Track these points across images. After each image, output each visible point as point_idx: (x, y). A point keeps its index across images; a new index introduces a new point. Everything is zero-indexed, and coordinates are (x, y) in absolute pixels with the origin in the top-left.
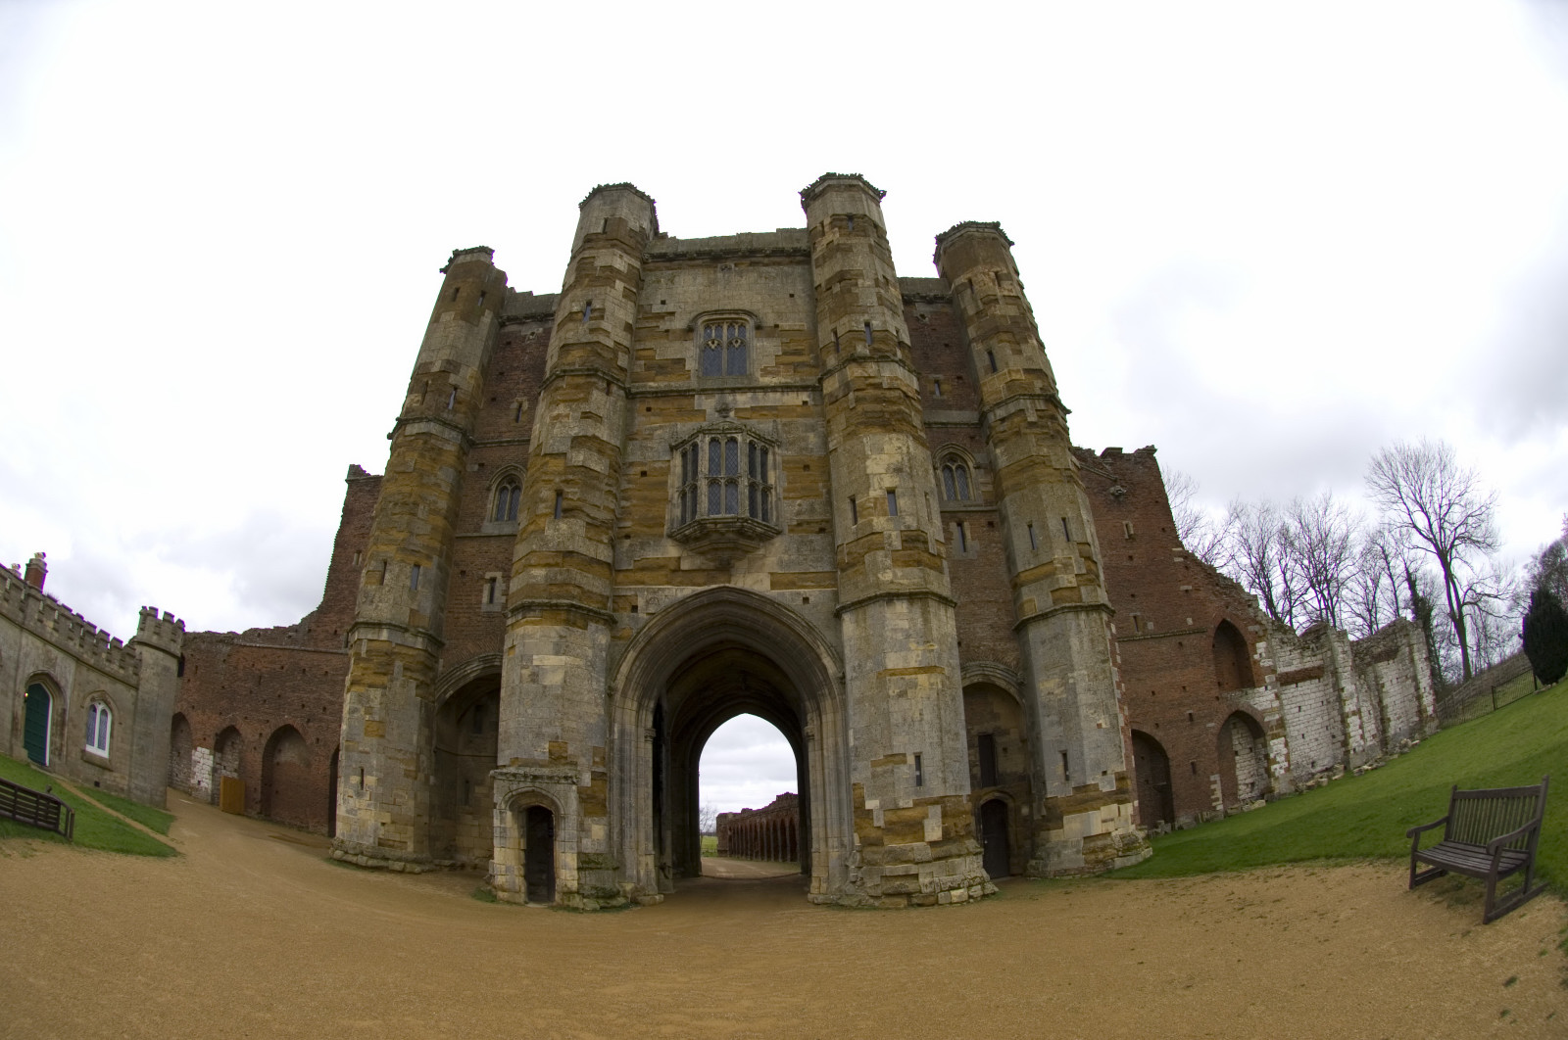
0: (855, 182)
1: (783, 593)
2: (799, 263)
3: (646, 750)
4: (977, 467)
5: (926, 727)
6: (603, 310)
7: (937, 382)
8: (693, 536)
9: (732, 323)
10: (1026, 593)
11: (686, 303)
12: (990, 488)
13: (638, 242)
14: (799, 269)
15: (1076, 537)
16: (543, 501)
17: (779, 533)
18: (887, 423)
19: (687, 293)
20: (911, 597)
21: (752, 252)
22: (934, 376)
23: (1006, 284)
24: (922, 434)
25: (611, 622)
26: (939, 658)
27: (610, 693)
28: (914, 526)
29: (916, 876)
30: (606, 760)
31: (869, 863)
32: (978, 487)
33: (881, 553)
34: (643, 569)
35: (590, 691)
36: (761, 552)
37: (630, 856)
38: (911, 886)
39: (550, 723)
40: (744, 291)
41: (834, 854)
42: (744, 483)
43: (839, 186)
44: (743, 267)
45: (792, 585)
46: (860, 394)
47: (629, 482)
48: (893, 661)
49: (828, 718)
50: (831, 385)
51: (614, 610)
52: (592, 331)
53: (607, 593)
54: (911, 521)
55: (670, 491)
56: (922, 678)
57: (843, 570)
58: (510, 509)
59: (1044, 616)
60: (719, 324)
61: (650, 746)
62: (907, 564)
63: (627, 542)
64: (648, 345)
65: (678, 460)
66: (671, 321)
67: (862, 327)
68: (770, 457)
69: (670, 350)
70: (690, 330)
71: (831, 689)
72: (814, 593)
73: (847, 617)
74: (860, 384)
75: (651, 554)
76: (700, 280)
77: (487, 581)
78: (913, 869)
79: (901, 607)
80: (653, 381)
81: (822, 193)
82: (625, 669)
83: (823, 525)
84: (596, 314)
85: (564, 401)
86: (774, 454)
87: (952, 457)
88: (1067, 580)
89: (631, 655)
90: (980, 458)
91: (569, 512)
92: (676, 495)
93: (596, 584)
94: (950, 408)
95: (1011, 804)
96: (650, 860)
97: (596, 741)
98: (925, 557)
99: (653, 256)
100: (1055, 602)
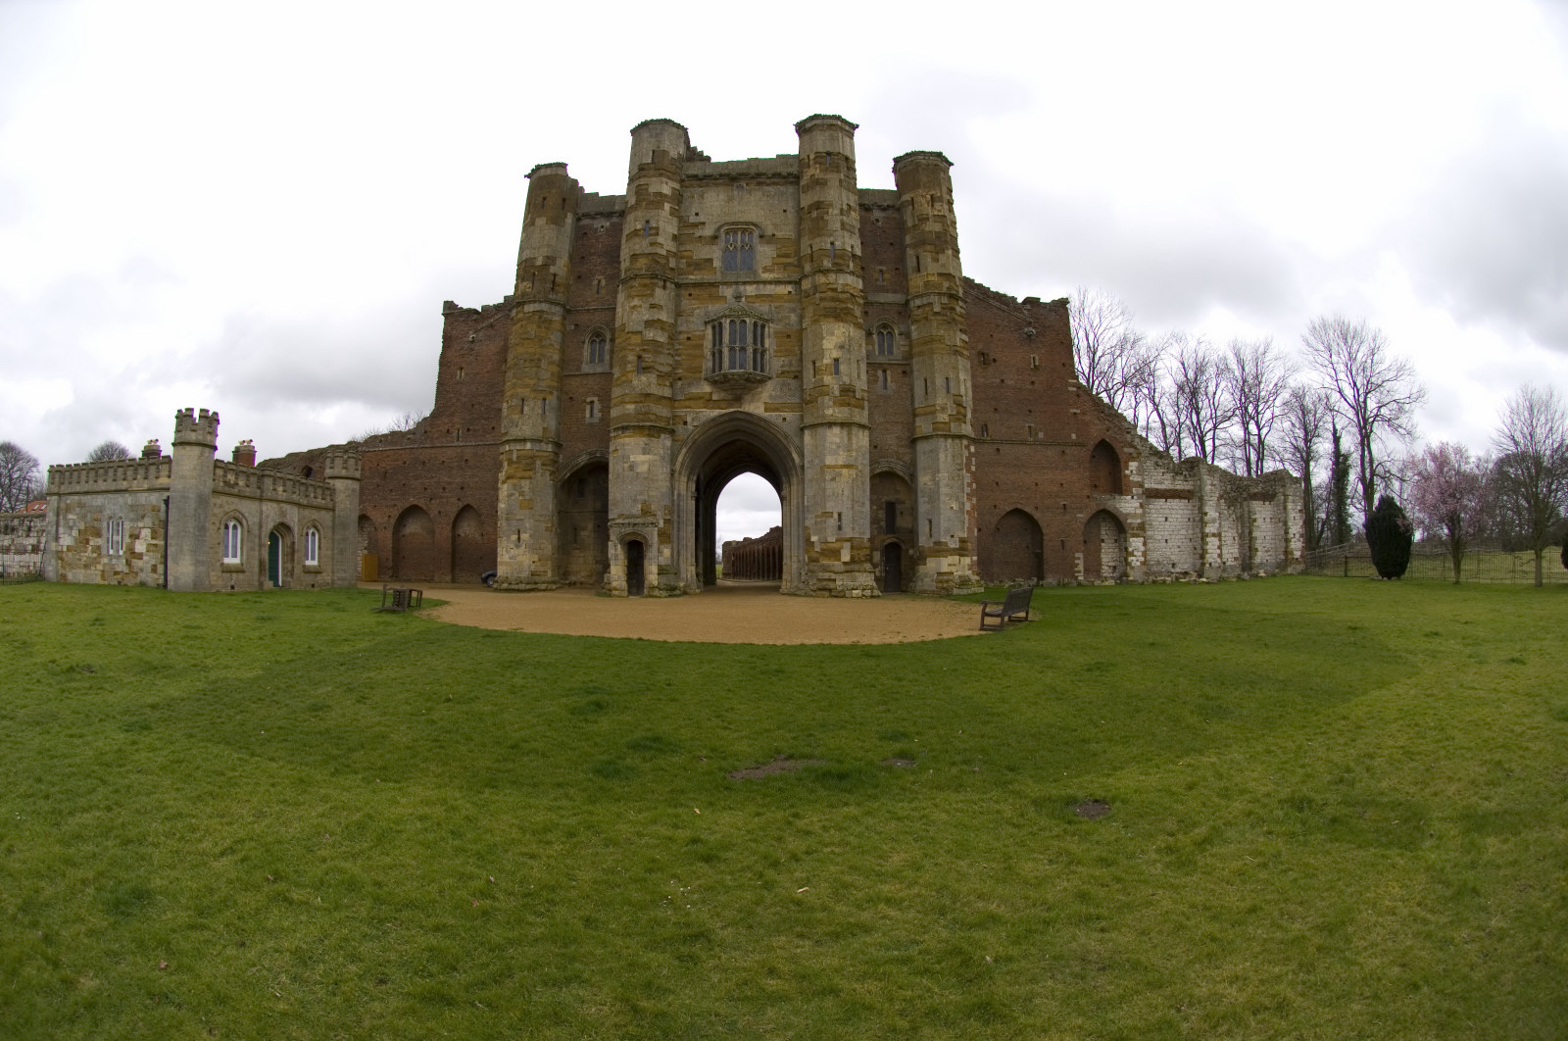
0: (834, 122)
1: (771, 416)
2: (791, 183)
3: (692, 504)
4: (900, 334)
5: (845, 499)
6: (657, 228)
7: (881, 271)
8: (720, 381)
9: (744, 231)
10: (919, 422)
11: (713, 215)
12: (906, 349)
13: (677, 167)
14: (791, 189)
15: (952, 391)
16: (629, 362)
17: (770, 378)
18: (839, 315)
19: (713, 207)
20: (842, 425)
21: (759, 175)
22: (879, 268)
23: (937, 205)
24: (861, 321)
25: (672, 432)
26: (856, 459)
27: (672, 475)
28: (848, 382)
29: (834, 580)
30: (671, 512)
31: (811, 571)
32: (899, 346)
33: (827, 398)
34: (690, 399)
35: (662, 473)
36: (760, 389)
37: (683, 566)
38: (831, 585)
39: (641, 493)
40: (754, 207)
41: (795, 566)
42: (750, 350)
43: (823, 125)
44: (752, 186)
45: (777, 410)
46: (823, 295)
47: (680, 344)
48: (829, 460)
49: (794, 488)
50: (806, 285)
51: (674, 424)
52: (652, 244)
53: (670, 415)
54: (846, 380)
55: (706, 351)
56: (845, 471)
57: (806, 404)
58: (599, 355)
59: (926, 438)
60: (735, 231)
61: (694, 502)
62: (841, 405)
63: (680, 383)
64: (688, 247)
65: (709, 331)
66: (703, 229)
67: (829, 246)
68: (767, 329)
69: (702, 252)
70: (715, 238)
71: (796, 473)
72: (789, 415)
73: (806, 432)
74: (823, 288)
75: (694, 390)
76: (722, 197)
77: (588, 403)
78: (833, 576)
79: (836, 430)
80: (692, 274)
81: (811, 129)
82: (680, 459)
83: (797, 374)
84: (653, 232)
85: (637, 296)
86: (769, 327)
87: (885, 326)
88: (943, 417)
89: (684, 450)
90: (903, 328)
91: (646, 370)
92: (709, 353)
93: (663, 411)
94: (887, 291)
95: (903, 547)
96: (693, 568)
97: (666, 502)
98: (853, 401)
99: (688, 177)
100: (934, 430)
